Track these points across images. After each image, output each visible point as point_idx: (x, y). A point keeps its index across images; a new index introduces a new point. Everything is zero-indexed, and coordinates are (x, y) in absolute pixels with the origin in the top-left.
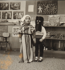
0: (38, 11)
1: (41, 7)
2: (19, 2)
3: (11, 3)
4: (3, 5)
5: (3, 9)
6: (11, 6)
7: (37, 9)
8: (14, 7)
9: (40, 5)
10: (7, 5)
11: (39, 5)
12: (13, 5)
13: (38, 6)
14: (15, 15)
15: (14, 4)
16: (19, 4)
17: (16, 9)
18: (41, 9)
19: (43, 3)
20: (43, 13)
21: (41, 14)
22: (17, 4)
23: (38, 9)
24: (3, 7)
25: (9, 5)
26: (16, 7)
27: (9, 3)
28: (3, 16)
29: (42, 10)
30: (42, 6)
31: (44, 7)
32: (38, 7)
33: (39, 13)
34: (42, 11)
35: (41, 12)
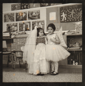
0: (61, 18)
1: (65, 14)
2: (38, 10)
4: (19, 15)
5: (20, 20)
6: (29, 15)
7: (60, 16)
8: (32, 17)
9: (64, 11)
10: (24, 15)
11: (62, 11)
12: (31, 15)
13: (60, 13)
14: (35, 25)
15: (32, 13)
16: (38, 12)
17: (35, 19)
18: (65, 16)
21: (66, 21)
22: (36, 13)
23: (62, 16)
24: (20, 17)
25: (27, 15)
26: (35, 16)
27: (27, 12)
28: (20, 28)
29: (67, 16)
30: (66, 12)
31: (69, 13)
33: (63, 21)
34: (67, 18)
35: (65, 19)
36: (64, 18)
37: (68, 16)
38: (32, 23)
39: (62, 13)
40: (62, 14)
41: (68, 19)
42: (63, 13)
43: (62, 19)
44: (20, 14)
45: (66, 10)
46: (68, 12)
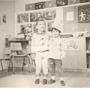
0: (80, 18)
1: (84, 13)
2: (54, 10)
3: (44, 12)
4: (34, 15)
5: (35, 20)
6: (44, 15)
7: (79, 16)
8: (48, 17)
11: (81, 10)
12: (47, 15)
13: (79, 12)
14: (50, 26)
15: (48, 13)
16: (54, 12)
17: (50, 19)
18: (84, 16)
19: (85, 7)
20: (87, 21)
21: (84, 22)
22: (51, 13)
23: (80, 16)
24: (35, 18)
26: (50, 17)
28: (35, 29)
29: (86, 16)
30: (85, 11)
31: (88, 13)
32: (80, 13)
33: (81, 21)
36: (83, 18)
38: (48, 23)
39: (81, 12)
40: (80, 14)
41: (87, 19)
42: (82, 13)
43: (80, 20)
44: (35, 14)
45: (85, 10)
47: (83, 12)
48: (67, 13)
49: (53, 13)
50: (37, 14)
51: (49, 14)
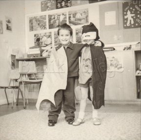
0: (125, 21)
1: (131, 13)
2: (86, 9)
3: (69, 12)
4: (54, 18)
5: (56, 26)
7: (124, 17)
8: (76, 20)
9: (129, 9)
10: (62, 18)
11: (127, 8)
12: (74, 17)
13: (124, 11)
15: (76, 14)
16: (85, 12)
17: (80, 24)
18: (132, 17)
19: (134, 3)
20: (137, 25)
21: (133, 26)
22: (81, 14)
23: (126, 17)
24: (56, 22)
25: (66, 17)
26: (80, 20)
27: (66, 12)
28: (56, 40)
29: (135, 17)
30: (134, 10)
31: (138, 12)
32: (125, 13)
33: (128, 25)
34: (134, 20)
35: (132, 22)
36: (130, 20)
37: (137, 17)
38: (76, 30)
39: (127, 12)
40: (126, 15)
41: (137, 22)
42: (129, 12)
43: (126, 23)
44: (56, 16)
45: (134, 7)
46: (136, 10)
47: (131, 11)
48: (106, 13)
49: (83, 14)
50: (60, 15)
51: (78, 16)
